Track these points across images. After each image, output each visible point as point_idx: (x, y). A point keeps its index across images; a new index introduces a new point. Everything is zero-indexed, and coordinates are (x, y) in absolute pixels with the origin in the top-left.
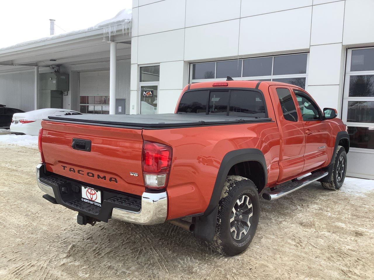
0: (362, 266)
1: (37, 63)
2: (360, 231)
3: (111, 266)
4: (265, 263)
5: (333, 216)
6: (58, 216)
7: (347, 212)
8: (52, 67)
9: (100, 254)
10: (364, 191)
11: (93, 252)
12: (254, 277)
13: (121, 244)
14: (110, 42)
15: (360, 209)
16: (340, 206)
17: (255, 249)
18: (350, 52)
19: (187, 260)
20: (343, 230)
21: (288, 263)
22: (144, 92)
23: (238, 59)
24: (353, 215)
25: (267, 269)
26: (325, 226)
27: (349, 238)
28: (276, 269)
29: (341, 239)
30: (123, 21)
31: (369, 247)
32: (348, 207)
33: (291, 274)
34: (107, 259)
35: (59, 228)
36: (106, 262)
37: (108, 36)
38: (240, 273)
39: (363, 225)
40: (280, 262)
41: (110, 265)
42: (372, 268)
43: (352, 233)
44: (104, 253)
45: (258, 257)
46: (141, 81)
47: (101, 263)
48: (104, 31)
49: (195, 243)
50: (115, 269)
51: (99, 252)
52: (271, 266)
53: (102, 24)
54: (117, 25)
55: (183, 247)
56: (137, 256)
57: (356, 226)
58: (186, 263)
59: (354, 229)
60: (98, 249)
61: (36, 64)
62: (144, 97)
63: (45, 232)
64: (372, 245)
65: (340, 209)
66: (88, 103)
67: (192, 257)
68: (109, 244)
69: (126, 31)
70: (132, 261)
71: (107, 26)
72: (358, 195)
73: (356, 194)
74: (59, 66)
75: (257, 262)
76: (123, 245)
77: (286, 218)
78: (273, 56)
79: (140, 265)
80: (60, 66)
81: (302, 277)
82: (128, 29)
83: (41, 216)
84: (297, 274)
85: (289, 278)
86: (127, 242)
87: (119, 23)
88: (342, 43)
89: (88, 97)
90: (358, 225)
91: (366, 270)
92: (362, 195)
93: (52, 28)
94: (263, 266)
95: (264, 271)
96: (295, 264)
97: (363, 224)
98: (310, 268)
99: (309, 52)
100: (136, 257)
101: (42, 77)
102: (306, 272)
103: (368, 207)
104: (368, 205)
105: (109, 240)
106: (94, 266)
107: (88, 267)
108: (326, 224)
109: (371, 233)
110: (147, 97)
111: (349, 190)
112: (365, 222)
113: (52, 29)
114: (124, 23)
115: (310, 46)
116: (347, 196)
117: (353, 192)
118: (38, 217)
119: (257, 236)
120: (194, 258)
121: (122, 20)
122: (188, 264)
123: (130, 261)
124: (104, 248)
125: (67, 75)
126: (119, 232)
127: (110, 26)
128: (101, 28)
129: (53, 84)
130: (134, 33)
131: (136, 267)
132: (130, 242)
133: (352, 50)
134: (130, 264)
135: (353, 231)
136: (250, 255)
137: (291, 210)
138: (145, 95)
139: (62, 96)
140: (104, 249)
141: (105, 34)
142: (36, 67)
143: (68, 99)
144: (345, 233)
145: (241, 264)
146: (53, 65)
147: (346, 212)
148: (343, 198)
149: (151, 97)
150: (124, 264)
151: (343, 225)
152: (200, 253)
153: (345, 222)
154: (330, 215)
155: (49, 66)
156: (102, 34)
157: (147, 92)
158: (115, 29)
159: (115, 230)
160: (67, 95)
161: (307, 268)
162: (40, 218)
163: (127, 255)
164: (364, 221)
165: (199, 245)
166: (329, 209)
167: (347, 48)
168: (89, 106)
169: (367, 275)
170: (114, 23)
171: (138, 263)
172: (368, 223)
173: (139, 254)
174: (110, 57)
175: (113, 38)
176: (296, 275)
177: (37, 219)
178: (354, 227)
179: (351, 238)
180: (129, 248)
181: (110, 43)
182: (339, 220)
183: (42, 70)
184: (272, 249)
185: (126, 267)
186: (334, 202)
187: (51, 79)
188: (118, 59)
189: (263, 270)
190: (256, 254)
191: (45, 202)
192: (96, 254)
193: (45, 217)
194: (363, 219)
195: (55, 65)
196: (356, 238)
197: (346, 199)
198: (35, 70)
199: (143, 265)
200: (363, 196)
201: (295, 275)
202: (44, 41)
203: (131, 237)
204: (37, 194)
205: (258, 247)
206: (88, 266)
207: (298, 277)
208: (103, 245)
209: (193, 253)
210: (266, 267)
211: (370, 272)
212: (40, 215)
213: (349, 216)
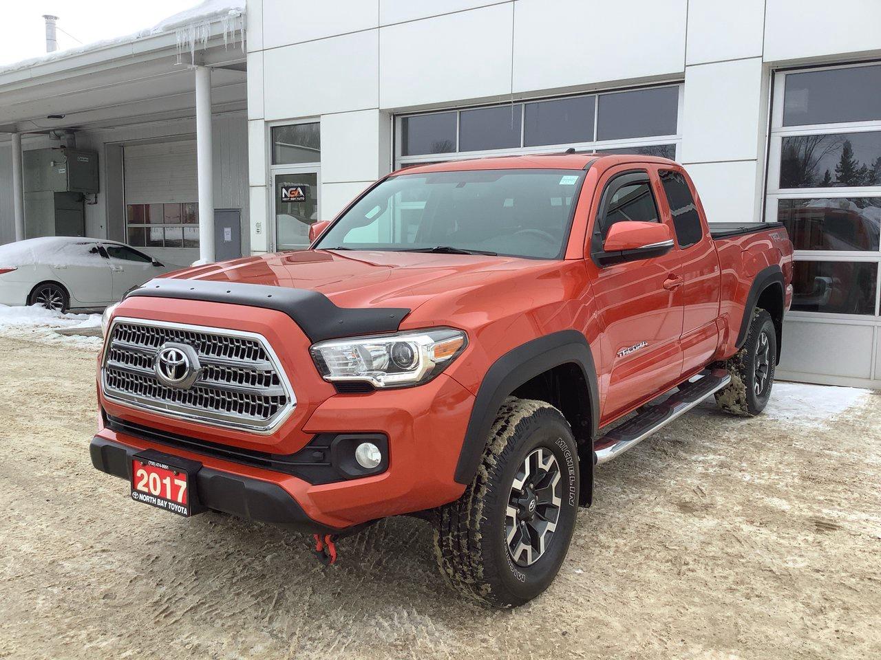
0: (842, 611)
1: (15, 125)
2: (826, 517)
3: (199, 645)
4: (602, 615)
5: (757, 481)
6: (63, 514)
7: (790, 471)
8: (56, 134)
9: (172, 613)
10: (824, 416)
11: (154, 608)
12: (575, 654)
13: (228, 584)
14: (193, 66)
15: (818, 460)
16: (771, 455)
17: (571, 578)
18: (780, 79)
19: (400, 618)
20: (785, 516)
21: (657, 612)
22: (284, 191)
23: (510, 102)
24: (804, 478)
25: (605, 630)
26: (740, 508)
27: (800, 538)
28: (628, 630)
29: (782, 541)
30: (225, 12)
31: (853, 558)
32: (790, 458)
33: (669, 642)
34: (189, 626)
35: (66, 545)
36: (185, 636)
37: (187, 51)
38: (538, 647)
39: (831, 501)
40: (638, 609)
41: (196, 642)
42: (867, 613)
43: (807, 523)
44: (181, 609)
45: (581, 600)
46: (274, 162)
47: (172, 640)
48: (178, 39)
49: (420, 571)
50: (210, 653)
51: (168, 607)
52: (616, 623)
53: (171, 23)
54: (209, 22)
55: (389, 581)
56: (269, 615)
57: (814, 506)
58: (399, 625)
59: (811, 514)
60: (166, 599)
61: (14, 128)
62: (283, 201)
63: (26, 560)
64: (858, 553)
65: (771, 463)
66: (148, 222)
67: (414, 610)
68: (195, 584)
69: (233, 39)
70: (257, 628)
71: (184, 25)
72: (809, 425)
73: (805, 424)
74: (72, 131)
75: (580, 613)
76: (233, 584)
77: (643, 493)
78: (596, 94)
79: (277, 638)
80: (75, 131)
81: (696, 649)
82: (238, 33)
83: (19, 515)
84: (682, 640)
85: (663, 654)
86: (245, 577)
87: (214, 18)
88: (762, 56)
89: (147, 206)
90: (820, 502)
91: (853, 621)
92: (820, 426)
93: (49, 38)
94: (594, 622)
95: (599, 637)
96: (675, 613)
97: (832, 498)
98: (713, 622)
99: (683, 82)
100: (267, 619)
101: (31, 161)
102: (705, 633)
103: (839, 454)
104: (836, 451)
105: (196, 573)
106: (154, 649)
107: (139, 653)
108: (741, 504)
109: (853, 521)
110: (292, 201)
111: (787, 414)
112: (835, 494)
113: (51, 40)
114: (226, 18)
115: (686, 66)
116: (784, 429)
117: (798, 419)
118: (10, 517)
119: (575, 542)
120: (420, 613)
121: (222, 9)
122: (403, 630)
123: (251, 630)
124: (182, 596)
125: (94, 154)
126: (223, 550)
127: (191, 27)
128: (171, 32)
129: (58, 177)
130: (253, 41)
131: (268, 644)
132: (251, 574)
133: (786, 75)
134: (251, 639)
135: (810, 519)
136: (561, 595)
137: (653, 470)
138: (286, 196)
139: (84, 208)
140: (181, 598)
141: (181, 46)
142: (14, 136)
143: (98, 213)
144: (789, 524)
145: (540, 621)
146: (57, 130)
147: (787, 471)
148: (777, 436)
149: (301, 201)
150: (234, 637)
151: (784, 505)
152: (435, 597)
153: (785, 496)
154: (749, 480)
155: (47, 132)
156: (173, 47)
157: (291, 189)
158: (205, 34)
159: (212, 544)
160: (96, 203)
161: (705, 622)
162: (14, 521)
163: (242, 612)
164: (833, 491)
165: (430, 574)
166: (744, 464)
167: (774, 70)
168: (153, 229)
169: (856, 633)
170: (202, 18)
171: (271, 633)
172: (842, 495)
173: (275, 608)
174: (195, 107)
175: (202, 57)
176: (681, 644)
177: (7, 523)
178: (810, 508)
179: (807, 538)
180: (248, 593)
181: (194, 68)
182: (770, 490)
183: (31, 143)
184: (614, 576)
185: (240, 647)
186: (754, 445)
187: (54, 165)
188: (216, 111)
189: (596, 635)
190: (576, 592)
191: (30, 477)
192: (161, 613)
193: (29, 518)
194: (831, 487)
195: (60, 129)
196: (820, 537)
197: (783, 437)
198: (14, 143)
199: (286, 639)
200: (822, 428)
201: (677, 645)
202: (29, 68)
203: (253, 561)
204: (11, 456)
205: (580, 571)
206: (138, 650)
207: (685, 648)
208: (181, 589)
209: (415, 597)
210: (604, 627)
211: (863, 625)
212: (16, 513)
213: (796, 480)
